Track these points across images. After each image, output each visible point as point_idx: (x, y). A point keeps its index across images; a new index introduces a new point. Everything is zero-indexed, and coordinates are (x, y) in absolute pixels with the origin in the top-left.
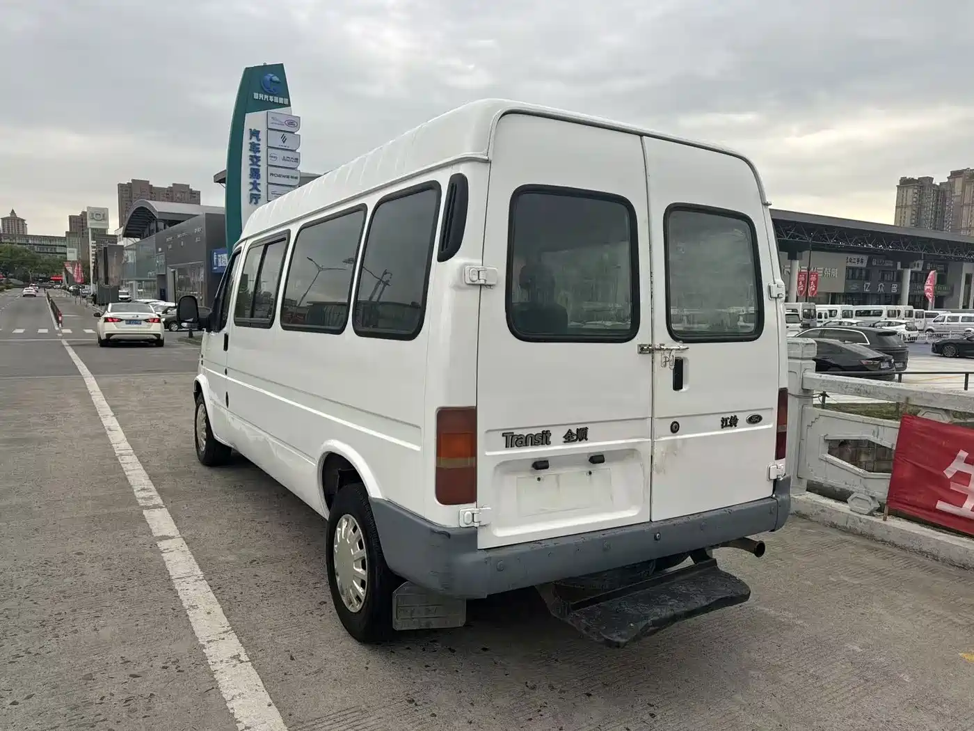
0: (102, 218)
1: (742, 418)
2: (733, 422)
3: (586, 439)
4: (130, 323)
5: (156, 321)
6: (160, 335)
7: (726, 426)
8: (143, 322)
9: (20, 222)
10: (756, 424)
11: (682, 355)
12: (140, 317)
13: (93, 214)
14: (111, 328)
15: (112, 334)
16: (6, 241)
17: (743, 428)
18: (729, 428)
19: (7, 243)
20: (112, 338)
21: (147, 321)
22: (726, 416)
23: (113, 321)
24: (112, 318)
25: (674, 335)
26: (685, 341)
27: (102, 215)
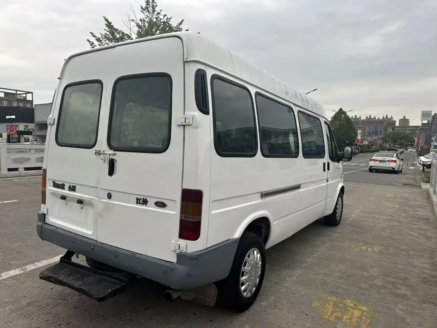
0: (428, 115)
1: (151, 202)
2: (145, 202)
3: (75, 191)
4: (381, 162)
5: (393, 161)
6: (394, 168)
7: (140, 203)
8: (387, 162)
9: (407, 121)
10: (161, 208)
11: (114, 157)
12: (385, 160)
13: (424, 114)
14: (372, 163)
15: (372, 166)
16: (397, 129)
17: (151, 208)
18: (142, 205)
19: (397, 130)
20: (372, 168)
21: (389, 161)
22: (139, 197)
23: (373, 161)
24: (373, 159)
25: (110, 147)
26: (115, 150)
27: (428, 114)
